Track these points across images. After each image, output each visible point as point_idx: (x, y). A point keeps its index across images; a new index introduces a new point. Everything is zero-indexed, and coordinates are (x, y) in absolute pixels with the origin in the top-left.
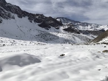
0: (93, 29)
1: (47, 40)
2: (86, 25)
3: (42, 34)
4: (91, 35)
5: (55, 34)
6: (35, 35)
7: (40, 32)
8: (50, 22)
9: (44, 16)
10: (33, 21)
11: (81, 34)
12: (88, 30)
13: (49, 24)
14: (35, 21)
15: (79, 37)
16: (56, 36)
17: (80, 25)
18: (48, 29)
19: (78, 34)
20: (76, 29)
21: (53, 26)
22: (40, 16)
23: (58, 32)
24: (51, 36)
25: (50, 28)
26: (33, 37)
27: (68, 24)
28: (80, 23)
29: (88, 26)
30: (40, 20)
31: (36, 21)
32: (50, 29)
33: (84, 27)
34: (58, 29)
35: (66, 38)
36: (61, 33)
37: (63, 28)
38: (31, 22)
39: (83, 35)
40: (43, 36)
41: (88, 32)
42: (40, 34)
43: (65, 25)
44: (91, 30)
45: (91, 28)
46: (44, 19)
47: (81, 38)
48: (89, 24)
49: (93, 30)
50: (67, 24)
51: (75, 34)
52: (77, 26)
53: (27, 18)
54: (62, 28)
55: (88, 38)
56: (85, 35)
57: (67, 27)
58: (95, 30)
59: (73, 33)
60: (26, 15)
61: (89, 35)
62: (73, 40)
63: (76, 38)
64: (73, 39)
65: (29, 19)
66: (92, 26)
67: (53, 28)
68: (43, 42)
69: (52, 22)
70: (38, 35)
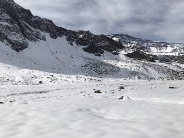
0: (177, 52)
1: (100, 74)
2: (164, 46)
3: (91, 63)
4: (174, 63)
5: (112, 63)
6: (80, 66)
7: (87, 60)
8: (101, 44)
9: (92, 34)
10: (74, 43)
11: (158, 63)
12: (168, 54)
13: (101, 47)
14: (77, 43)
15: (154, 67)
16: (115, 67)
17: (153, 46)
18: (100, 56)
19: (151, 63)
20: (148, 53)
21: (108, 50)
22: (85, 35)
23: (118, 60)
24: (106, 67)
25: (103, 52)
26: (79, 69)
27: (133, 45)
28: (152, 42)
29: (167, 47)
30: (86, 40)
31: (80, 42)
32: (102, 55)
33: (160, 49)
34: (116, 54)
35: (133, 70)
36: (122, 61)
37: (125, 53)
38: (72, 44)
39: (161, 64)
40: (94, 66)
41: (168, 58)
42: (88, 63)
43: (128, 47)
44: (173, 54)
45: (174, 51)
46: (92, 38)
47: (158, 69)
48: (169, 44)
49: (177, 55)
50: (130, 46)
51: (146, 62)
52: (148, 47)
53: (64, 38)
54: (122, 53)
55: (170, 69)
56: (164, 65)
57: (131, 51)
58: (181, 55)
59: (143, 61)
60: (63, 34)
61: (171, 64)
62: (145, 72)
63: (150, 69)
64: (144, 70)
65: (68, 40)
66: (175, 47)
67: (108, 53)
68: (95, 76)
69: (106, 43)
70: (86, 66)
